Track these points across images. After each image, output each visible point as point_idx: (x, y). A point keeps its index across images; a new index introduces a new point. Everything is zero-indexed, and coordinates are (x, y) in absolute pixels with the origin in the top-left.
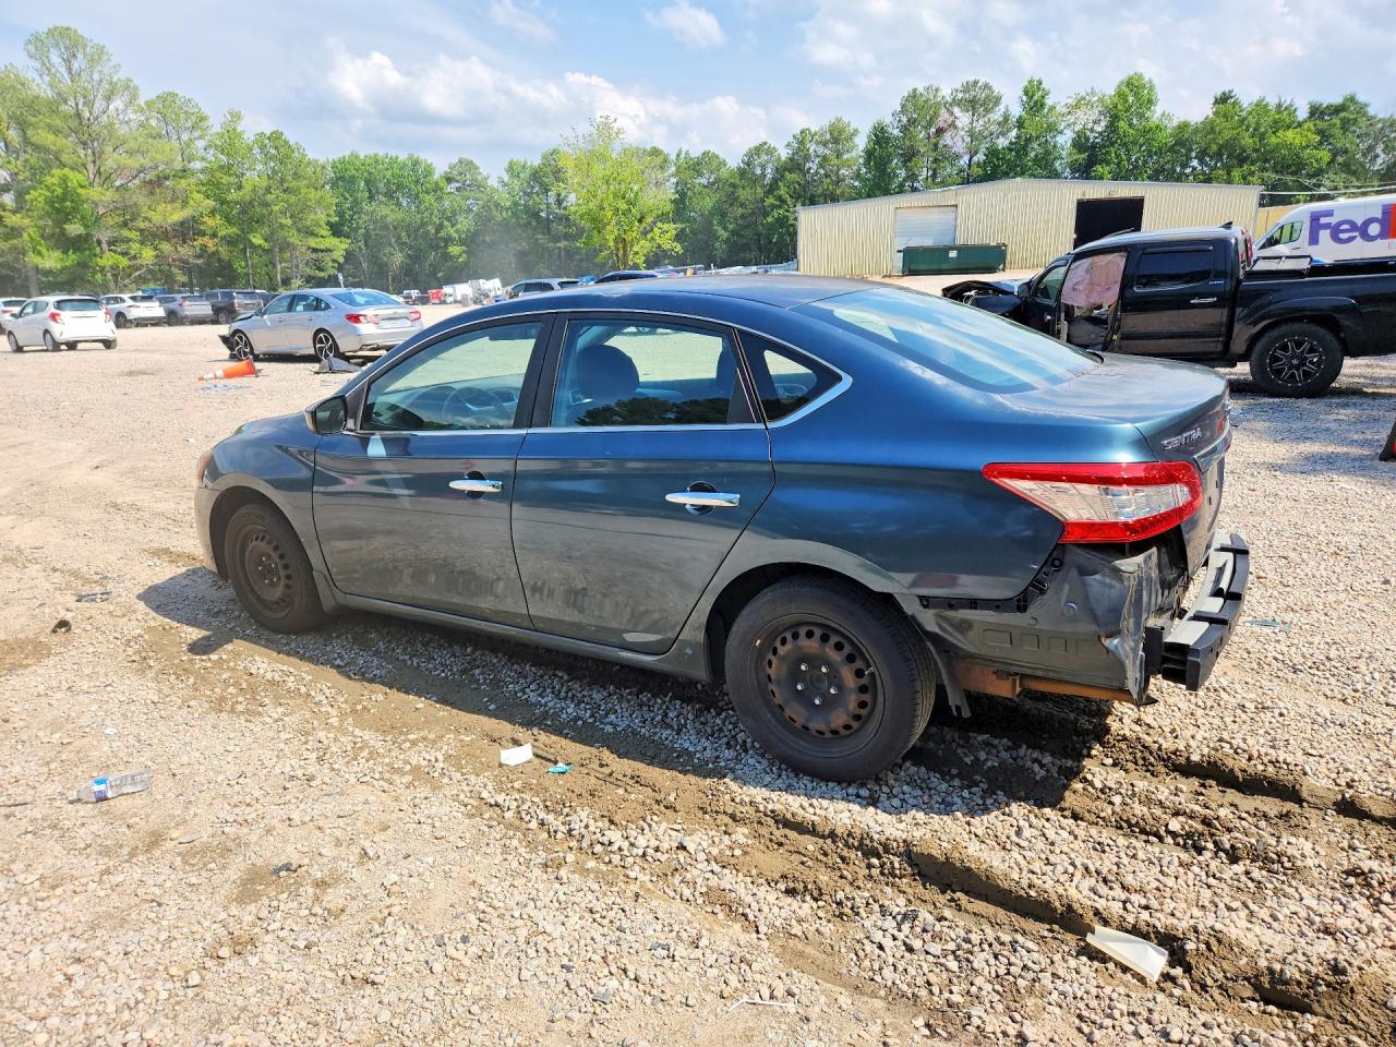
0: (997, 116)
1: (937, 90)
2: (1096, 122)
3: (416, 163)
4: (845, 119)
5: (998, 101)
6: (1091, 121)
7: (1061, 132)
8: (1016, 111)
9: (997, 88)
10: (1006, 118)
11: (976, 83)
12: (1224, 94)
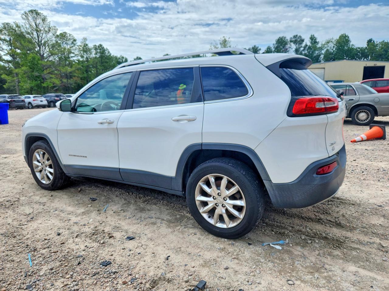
0: (303, 45)
1: (285, 38)
2: (334, 47)
3: (123, 58)
4: (257, 46)
5: (303, 41)
6: (331, 47)
7: (323, 50)
8: (309, 44)
9: (303, 37)
10: (306, 45)
11: (297, 35)
12: (370, 39)
